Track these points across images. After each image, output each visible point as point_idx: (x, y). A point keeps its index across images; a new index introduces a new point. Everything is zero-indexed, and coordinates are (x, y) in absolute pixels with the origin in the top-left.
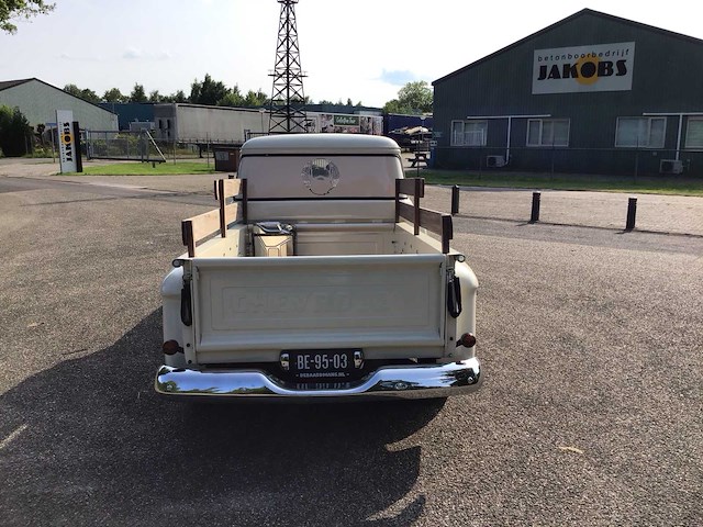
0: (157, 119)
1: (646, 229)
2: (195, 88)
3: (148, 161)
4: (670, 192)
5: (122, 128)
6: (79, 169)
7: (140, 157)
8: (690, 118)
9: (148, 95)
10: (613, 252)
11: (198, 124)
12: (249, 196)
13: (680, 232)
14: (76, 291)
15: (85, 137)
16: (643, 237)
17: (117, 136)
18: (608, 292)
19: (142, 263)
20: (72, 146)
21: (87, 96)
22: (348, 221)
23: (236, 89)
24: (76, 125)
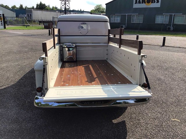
0: (27, 14)
1: (168, 46)
2: (37, 5)
3: (25, 26)
4: (171, 36)
5: (17, 16)
6: (5, 28)
7: (22, 25)
8: (175, 15)
9: (24, 7)
10: (162, 52)
11: (39, 15)
12: (61, 35)
13: (177, 46)
14: (4, 65)
15: (6, 19)
16: (168, 48)
17: (15, 19)
18: (166, 64)
19: (25, 56)
20: (3, 21)
21: (6, 7)
22: (93, 43)
23: (49, 6)
24: (3, 15)
